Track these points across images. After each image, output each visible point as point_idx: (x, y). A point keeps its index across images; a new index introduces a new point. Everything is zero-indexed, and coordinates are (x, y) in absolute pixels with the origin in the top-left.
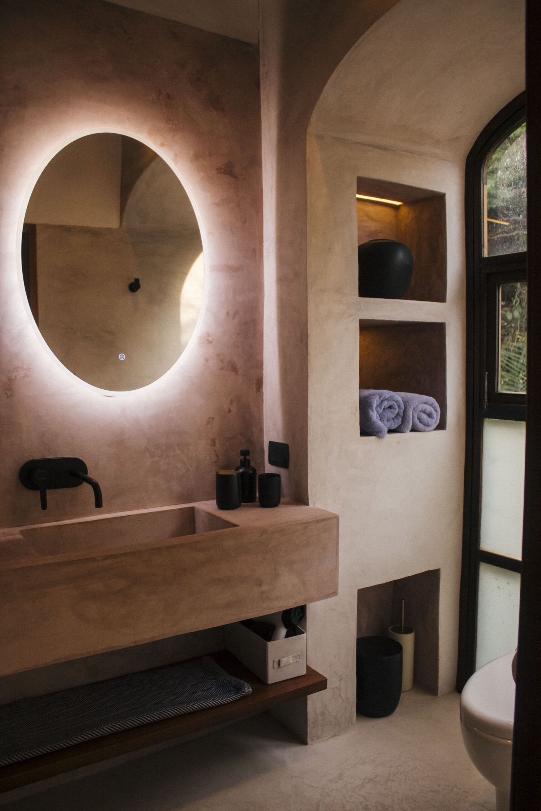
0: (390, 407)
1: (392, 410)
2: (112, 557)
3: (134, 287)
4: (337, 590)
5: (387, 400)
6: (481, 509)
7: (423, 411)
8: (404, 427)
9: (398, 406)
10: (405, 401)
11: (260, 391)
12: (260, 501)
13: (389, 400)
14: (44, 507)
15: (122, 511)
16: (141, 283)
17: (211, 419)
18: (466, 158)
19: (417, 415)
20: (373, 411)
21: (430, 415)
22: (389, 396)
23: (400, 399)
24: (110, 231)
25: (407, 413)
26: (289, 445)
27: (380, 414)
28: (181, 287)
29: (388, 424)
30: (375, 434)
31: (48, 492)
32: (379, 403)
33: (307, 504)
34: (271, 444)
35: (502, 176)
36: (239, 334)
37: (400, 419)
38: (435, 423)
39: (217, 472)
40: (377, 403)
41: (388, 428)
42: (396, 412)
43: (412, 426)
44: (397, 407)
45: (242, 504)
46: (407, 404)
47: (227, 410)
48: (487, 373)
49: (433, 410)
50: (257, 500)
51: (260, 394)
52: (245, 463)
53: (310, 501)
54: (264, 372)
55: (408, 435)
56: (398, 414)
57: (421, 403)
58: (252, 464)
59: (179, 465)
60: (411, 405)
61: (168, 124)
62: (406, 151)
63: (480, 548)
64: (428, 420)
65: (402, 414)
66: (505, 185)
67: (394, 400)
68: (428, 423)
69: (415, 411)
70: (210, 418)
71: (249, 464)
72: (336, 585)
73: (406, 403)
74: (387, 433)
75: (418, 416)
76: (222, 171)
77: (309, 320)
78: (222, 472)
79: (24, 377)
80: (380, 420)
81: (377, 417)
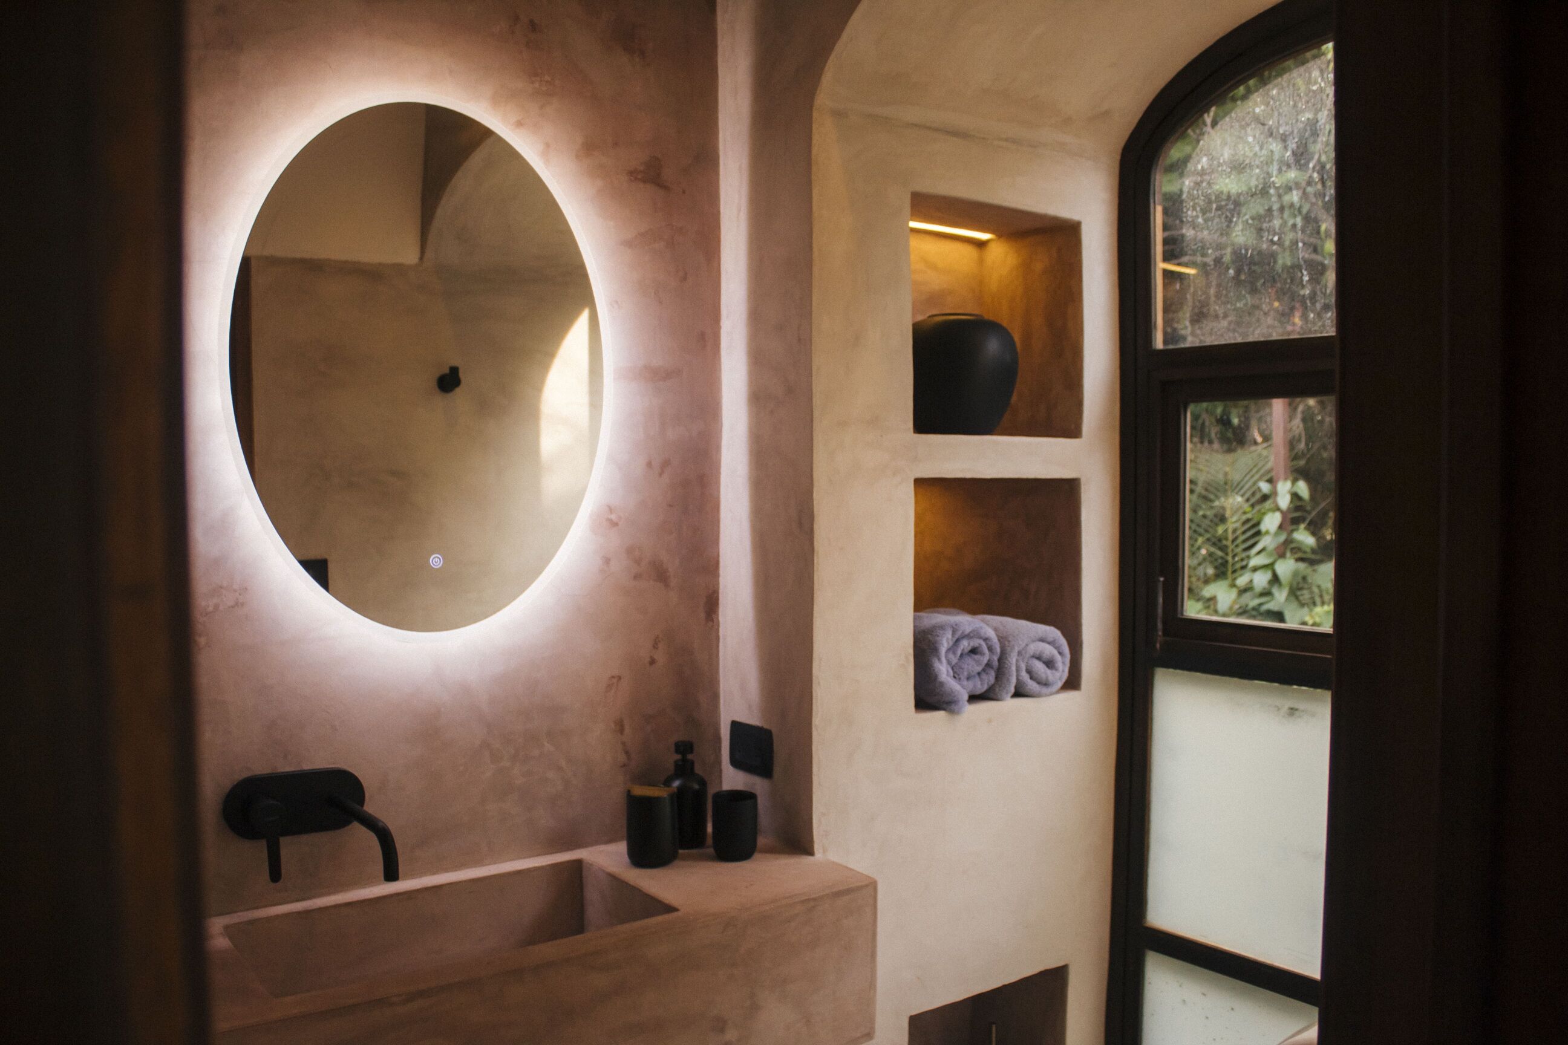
0: (974, 651)
1: (976, 657)
2: (421, 994)
3: (449, 381)
4: (872, 1028)
5: (968, 636)
6: (1148, 847)
7: (1037, 656)
8: (1000, 690)
9: (988, 648)
10: (1001, 637)
11: (712, 620)
12: (716, 845)
13: (971, 638)
14: (275, 875)
15: (434, 874)
16: (461, 375)
17: (615, 681)
18: (1120, 151)
19: (1025, 664)
20: (939, 659)
21: (1050, 664)
22: (971, 629)
23: (991, 634)
24: (400, 269)
25: (1006, 662)
26: (773, 731)
27: (954, 666)
28: (542, 382)
29: (970, 685)
30: (945, 706)
31: (284, 841)
32: (951, 643)
33: (811, 853)
34: (735, 725)
35: (1193, 190)
36: (670, 506)
37: (993, 674)
38: (1060, 679)
39: (629, 791)
40: (948, 643)
41: (968, 693)
42: (985, 661)
43: (1016, 687)
44: (986, 651)
45: (681, 851)
46: (1007, 643)
47: (648, 660)
48: (1162, 579)
49: (1055, 652)
50: (709, 841)
51: (712, 626)
52: (684, 768)
53: (817, 847)
54: (721, 580)
55: (1009, 705)
56: (988, 665)
57: (1033, 641)
58: (698, 770)
59: (551, 775)
60: (1013, 645)
61: (533, 82)
62: (1007, 140)
63: (1145, 923)
64: (1046, 674)
65: (996, 664)
66: (1198, 209)
67: (981, 638)
68: (1047, 677)
69: (1021, 657)
70: (613, 677)
71: (692, 768)
72: (872, 1020)
73: (1003, 639)
74: (966, 703)
75: (1027, 666)
76: (639, 177)
77: (816, 483)
78: (639, 791)
79: (233, 607)
80: (954, 677)
81: (948, 671)
